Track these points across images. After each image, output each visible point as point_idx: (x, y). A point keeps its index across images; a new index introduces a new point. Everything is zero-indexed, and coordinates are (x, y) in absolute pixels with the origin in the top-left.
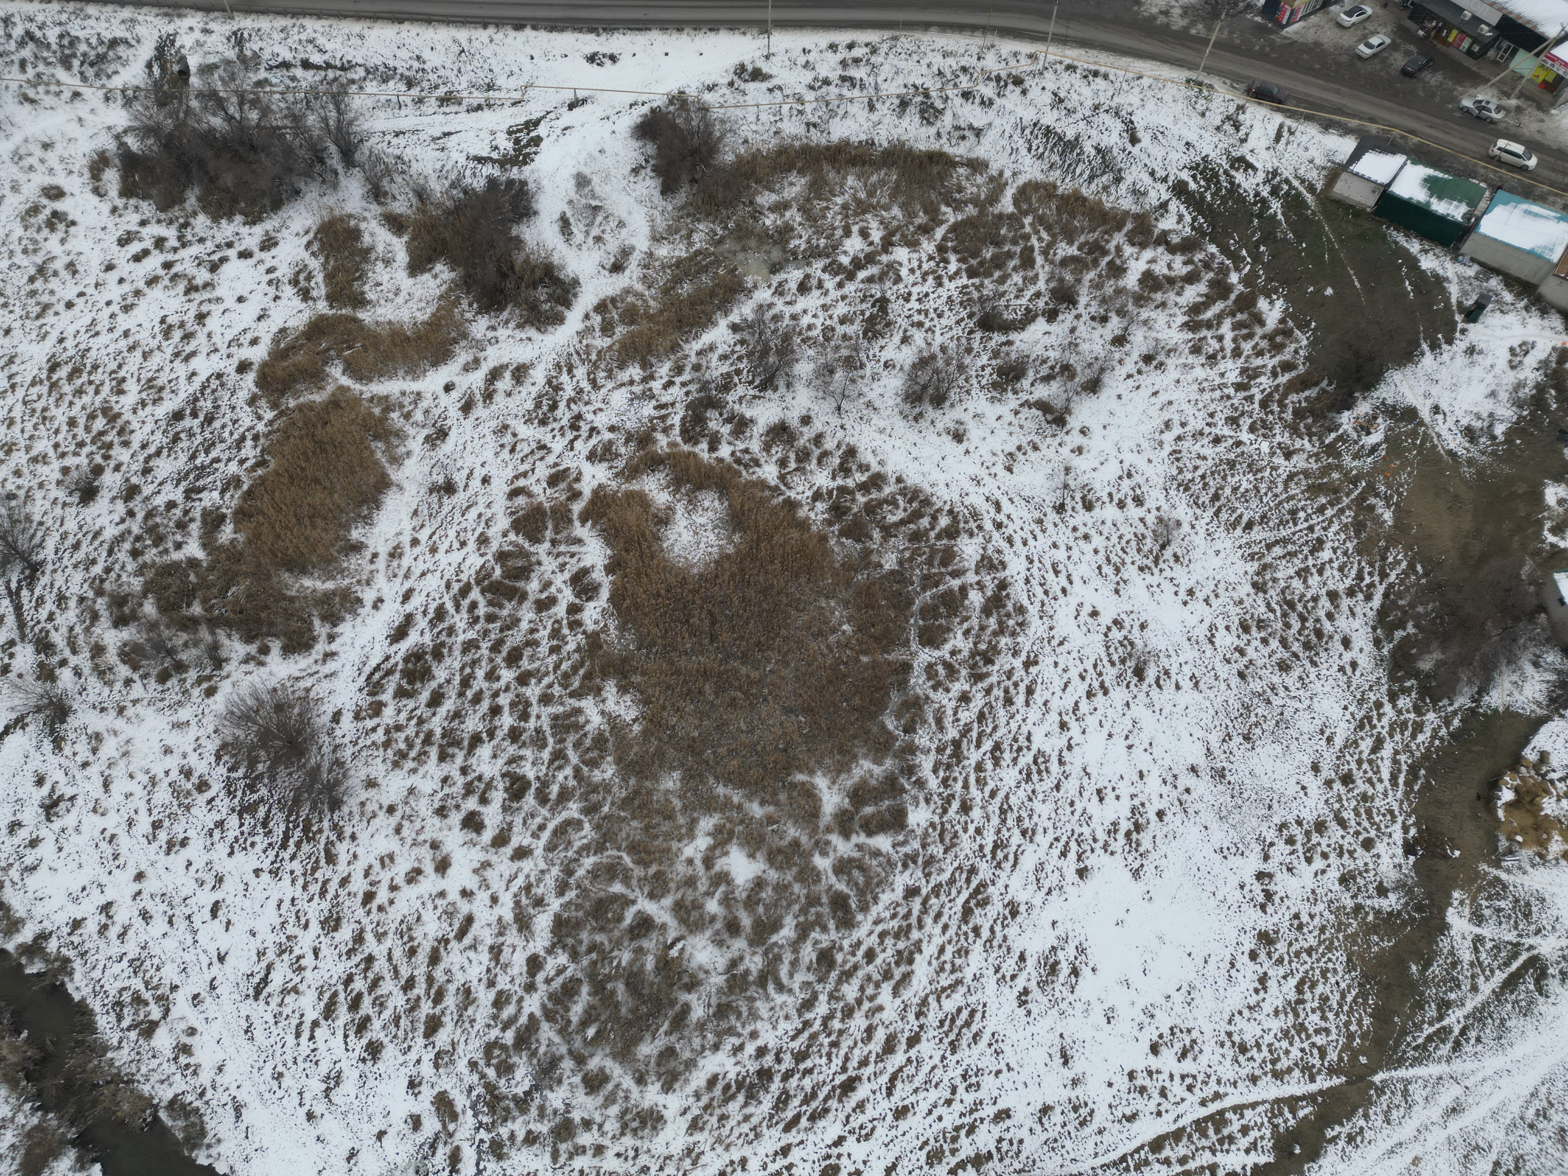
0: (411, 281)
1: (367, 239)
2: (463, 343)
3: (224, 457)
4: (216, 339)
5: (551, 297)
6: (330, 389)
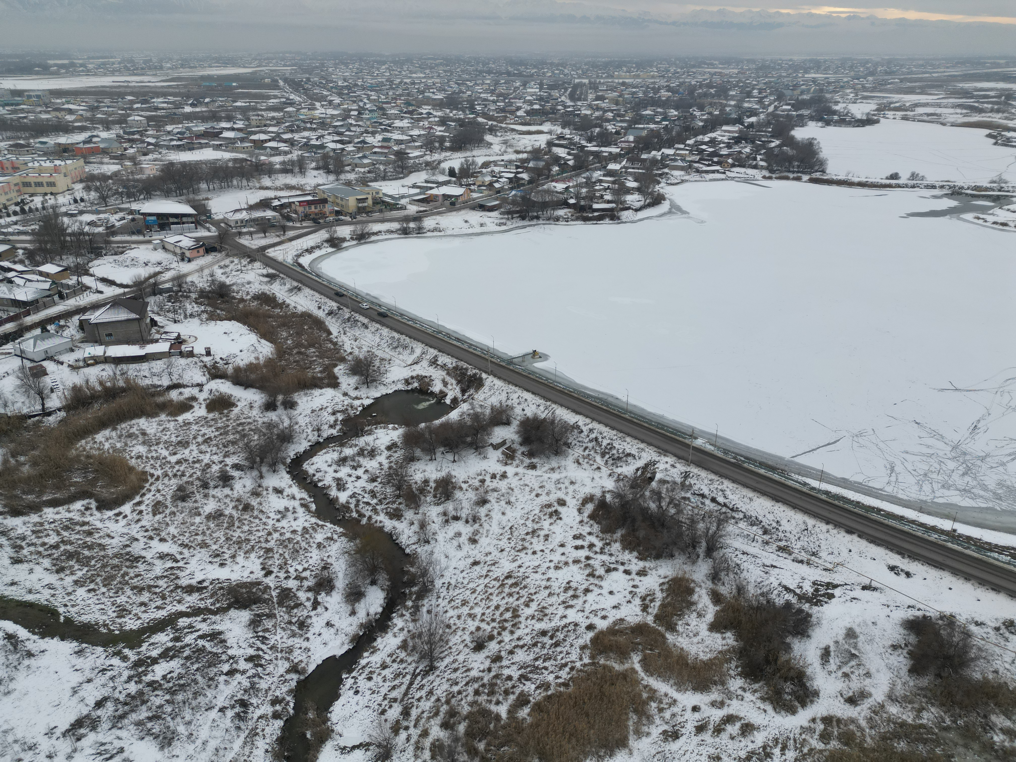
0: (708, 633)
1: (695, 597)
2: (720, 687)
3: (551, 669)
4: (587, 606)
5: (793, 693)
6: (627, 666)
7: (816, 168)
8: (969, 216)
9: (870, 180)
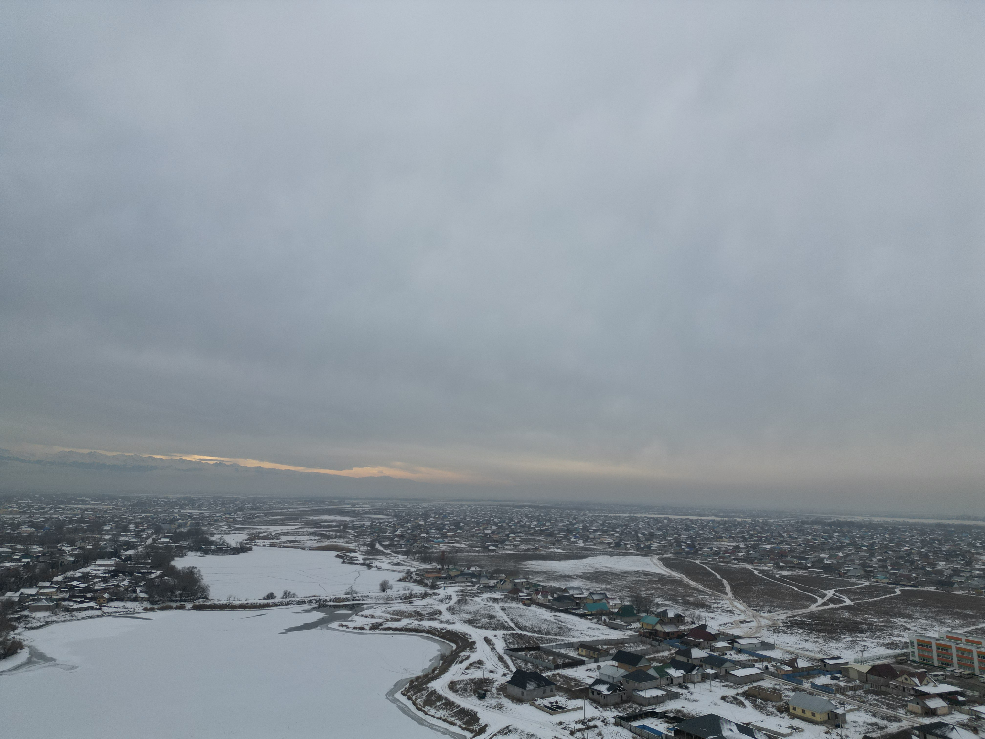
7: (199, 595)
8: (335, 625)
9: (250, 602)
